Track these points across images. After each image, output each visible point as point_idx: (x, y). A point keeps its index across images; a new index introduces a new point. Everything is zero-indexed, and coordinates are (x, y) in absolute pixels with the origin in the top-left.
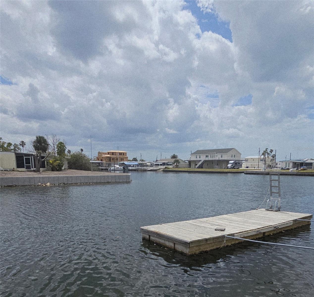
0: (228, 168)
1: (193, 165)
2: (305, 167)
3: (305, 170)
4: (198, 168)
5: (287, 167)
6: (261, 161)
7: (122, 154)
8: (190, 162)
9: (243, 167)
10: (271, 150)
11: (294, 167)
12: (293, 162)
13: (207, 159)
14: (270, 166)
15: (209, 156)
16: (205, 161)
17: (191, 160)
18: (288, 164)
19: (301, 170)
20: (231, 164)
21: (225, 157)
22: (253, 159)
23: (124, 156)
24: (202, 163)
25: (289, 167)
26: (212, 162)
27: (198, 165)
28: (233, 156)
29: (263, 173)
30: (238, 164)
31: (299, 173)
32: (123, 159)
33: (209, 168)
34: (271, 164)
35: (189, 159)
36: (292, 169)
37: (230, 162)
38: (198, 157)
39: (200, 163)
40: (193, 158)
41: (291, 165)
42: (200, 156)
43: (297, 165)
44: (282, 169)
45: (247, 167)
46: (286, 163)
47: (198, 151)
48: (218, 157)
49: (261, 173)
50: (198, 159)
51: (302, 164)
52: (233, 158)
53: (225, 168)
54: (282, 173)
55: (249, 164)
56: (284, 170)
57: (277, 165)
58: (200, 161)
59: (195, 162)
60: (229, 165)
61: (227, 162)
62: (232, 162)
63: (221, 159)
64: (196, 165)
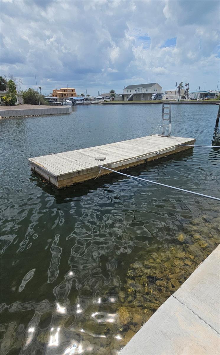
0: (151, 100)
1: (125, 98)
2: (209, 97)
3: (208, 99)
4: (129, 100)
5: (196, 98)
6: (177, 93)
7: (72, 91)
8: (123, 96)
9: (164, 99)
10: (186, 84)
11: (200, 97)
12: (200, 93)
13: (135, 93)
14: (184, 97)
15: (138, 90)
16: (134, 95)
17: (124, 94)
18: (196, 95)
19: (206, 99)
20: (154, 97)
21: (149, 91)
22: (171, 92)
23: (73, 92)
24: (132, 96)
25: (197, 97)
26: (139, 95)
27: (129, 98)
28: (156, 90)
29: (177, 102)
30: (159, 96)
31: (204, 102)
32: (73, 95)
33: (137, 100)
34: (185, 96)
35: (122, 94)
36: (199, 99)
37: (153, 95)
38: (129, 91)
39: (131, 96)
40: (126, 93)
41: (199, 95)
42: (130, 90)
43: (203, 95)
44: (192, 99)
45: (167, 99)
46: (195, 94)
47: (129, 86)
48: (144, 91)
49: (175, 103)
50: (129, 93)
51: (207, 95)
52: (156, 92)
53: (149, 100)
54: (192, 103)
55: (168, 96)
56: (193, 100)
57: (189, 96)
58: (131, 94)
59: (127, 95)
60: (152, 98)
61: (151, 94)
62: (155, 94)
63: (146, 92)
64: (128, 98)
